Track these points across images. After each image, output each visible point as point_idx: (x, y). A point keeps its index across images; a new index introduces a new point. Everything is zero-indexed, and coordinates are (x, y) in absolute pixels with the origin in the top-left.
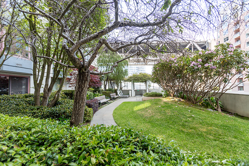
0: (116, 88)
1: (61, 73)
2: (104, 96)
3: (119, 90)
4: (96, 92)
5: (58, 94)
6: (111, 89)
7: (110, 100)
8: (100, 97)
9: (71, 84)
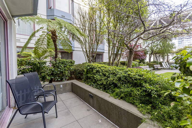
0: (161, 60)
1: (120, 51)
2: (148, 66)
3: (165, 62)
4: (141, 63)
5: (118, 62)
6: (155, 61)
7: (153, 70)
8: (144, 66)
9: (124, 57)
